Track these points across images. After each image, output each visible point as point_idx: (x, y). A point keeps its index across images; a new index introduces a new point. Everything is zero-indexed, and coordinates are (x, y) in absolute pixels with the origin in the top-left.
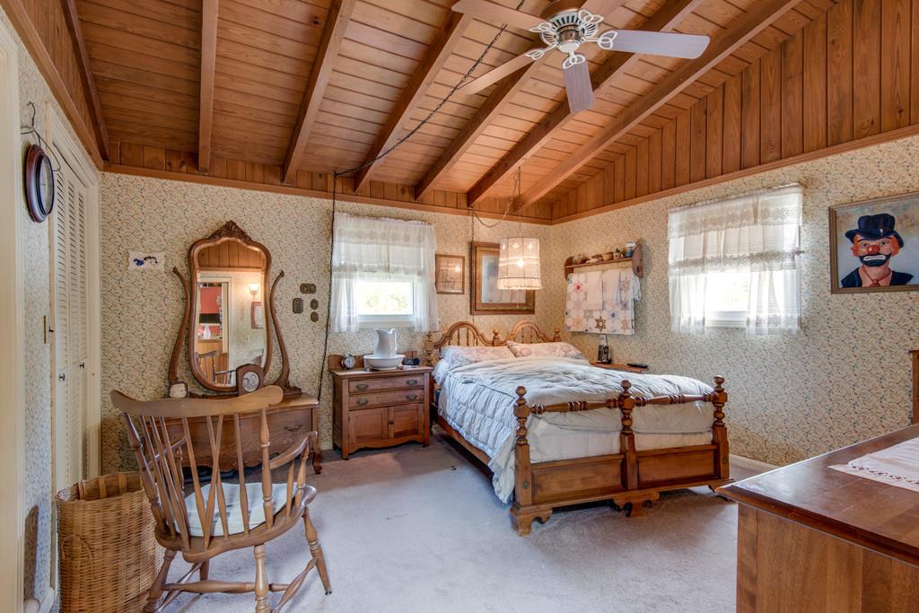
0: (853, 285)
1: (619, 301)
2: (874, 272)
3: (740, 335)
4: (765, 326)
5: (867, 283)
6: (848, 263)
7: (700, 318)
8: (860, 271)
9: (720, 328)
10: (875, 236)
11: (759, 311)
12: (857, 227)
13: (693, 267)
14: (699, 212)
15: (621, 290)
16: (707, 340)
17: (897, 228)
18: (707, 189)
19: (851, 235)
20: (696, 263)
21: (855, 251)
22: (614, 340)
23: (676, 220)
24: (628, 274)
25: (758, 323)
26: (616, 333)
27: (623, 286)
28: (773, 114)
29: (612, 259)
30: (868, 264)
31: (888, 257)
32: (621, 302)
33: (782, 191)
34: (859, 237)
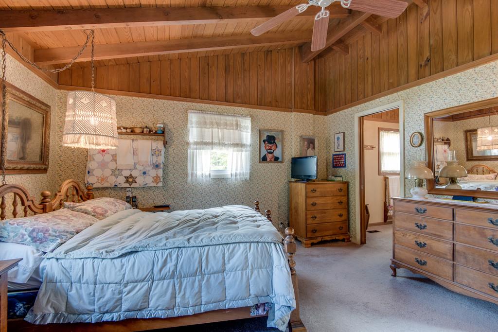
0: (264, 160)
1: (152, 163)
2: (270, 155)
3: (224, 181)
4: (238, 177)
5: (268, 160)
6: (264, 152)
7: (207, 174)
8: (267, 156)
9: (215, 179)
10: (270, 143)
11: (236, 170)
12: (266, 139)
13: (204, 146)
14: (208, 117)
15: (152, 155)
16: (208, 186)
17: (276, 141)
18: (208, 105)
19: (264, 141)
20: (206, 144)
21: (265, 147)
22: (139, 191)
23: (193, 118)
24: (159, 145)
25: (236, 175)
26: (147, 186)
27: (155, 153)
28: (239, 82)
29: (143, 132)
30: (268, 152)
31: (274, 151)
32: (153, 164)
33: (246, 118)
34: (266, 143)
